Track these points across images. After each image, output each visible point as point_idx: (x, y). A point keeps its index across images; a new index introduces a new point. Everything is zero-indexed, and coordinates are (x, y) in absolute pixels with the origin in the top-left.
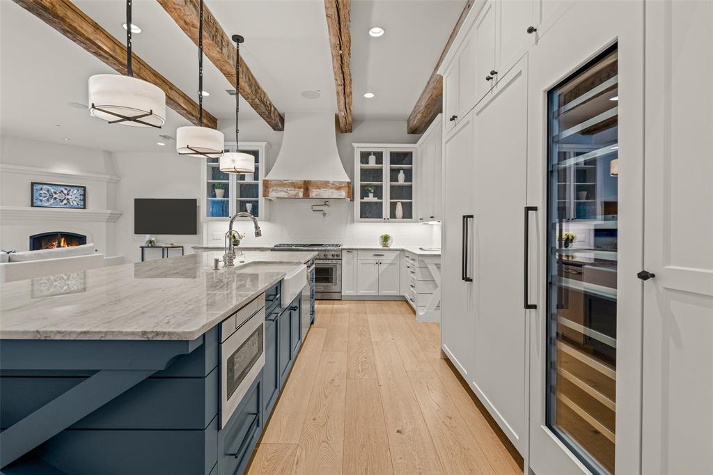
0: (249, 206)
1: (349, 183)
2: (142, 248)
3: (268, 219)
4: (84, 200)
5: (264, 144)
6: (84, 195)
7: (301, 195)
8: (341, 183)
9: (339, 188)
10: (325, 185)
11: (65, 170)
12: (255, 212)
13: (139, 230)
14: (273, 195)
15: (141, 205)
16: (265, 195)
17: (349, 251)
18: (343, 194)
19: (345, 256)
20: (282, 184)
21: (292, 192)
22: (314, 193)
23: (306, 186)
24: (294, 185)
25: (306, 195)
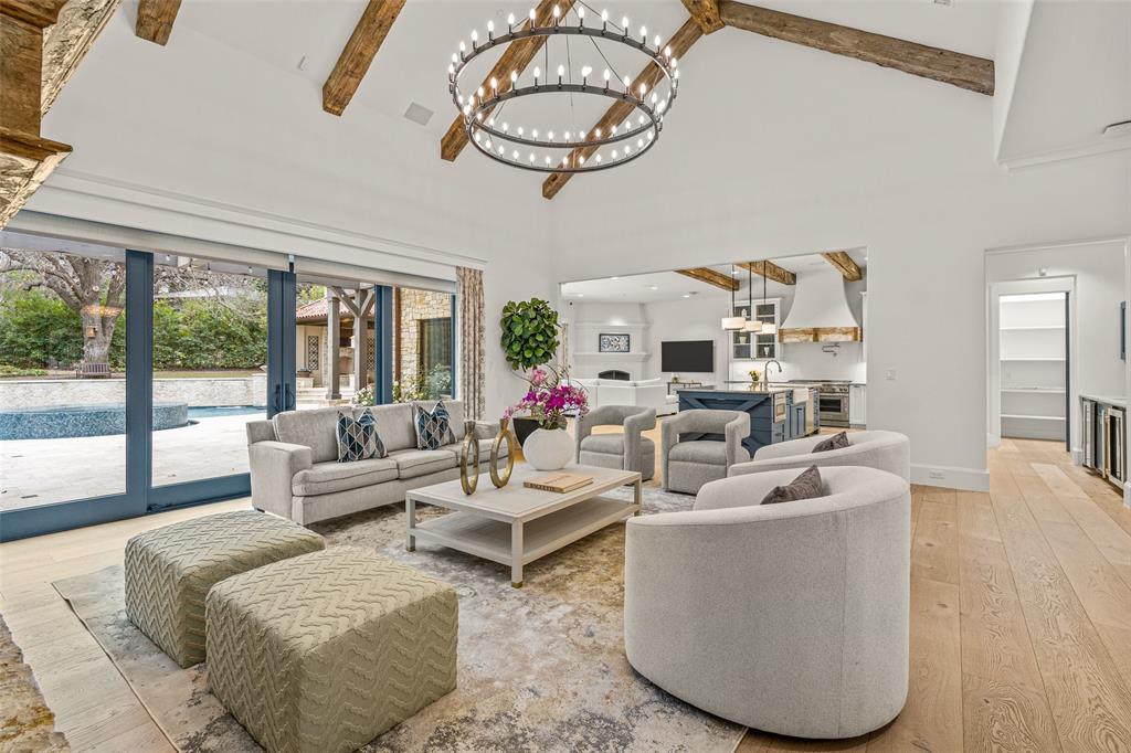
0: (767, 350)
1: (856, 329)
2: (669, 384)
3: (783, 360)
4: (628, 345)
5: (778, 299)
6: (629, 341)
7: (811, 340)
8: (847, 328)
9: (846, 333)
10: (833, 330)
11: (617, 323)
12: (772, 354)
13: (665, 369)
14: (786, 340)
15: (668, 348)
16: (780, 341)
17: (856, 386)
18: (850, 337)
19: (852, 389)
20: (794, 332)
21: (804, 338)
22: (823, 338)
23: (816, 333)
24: (805, 332)
25: (816, 339)
